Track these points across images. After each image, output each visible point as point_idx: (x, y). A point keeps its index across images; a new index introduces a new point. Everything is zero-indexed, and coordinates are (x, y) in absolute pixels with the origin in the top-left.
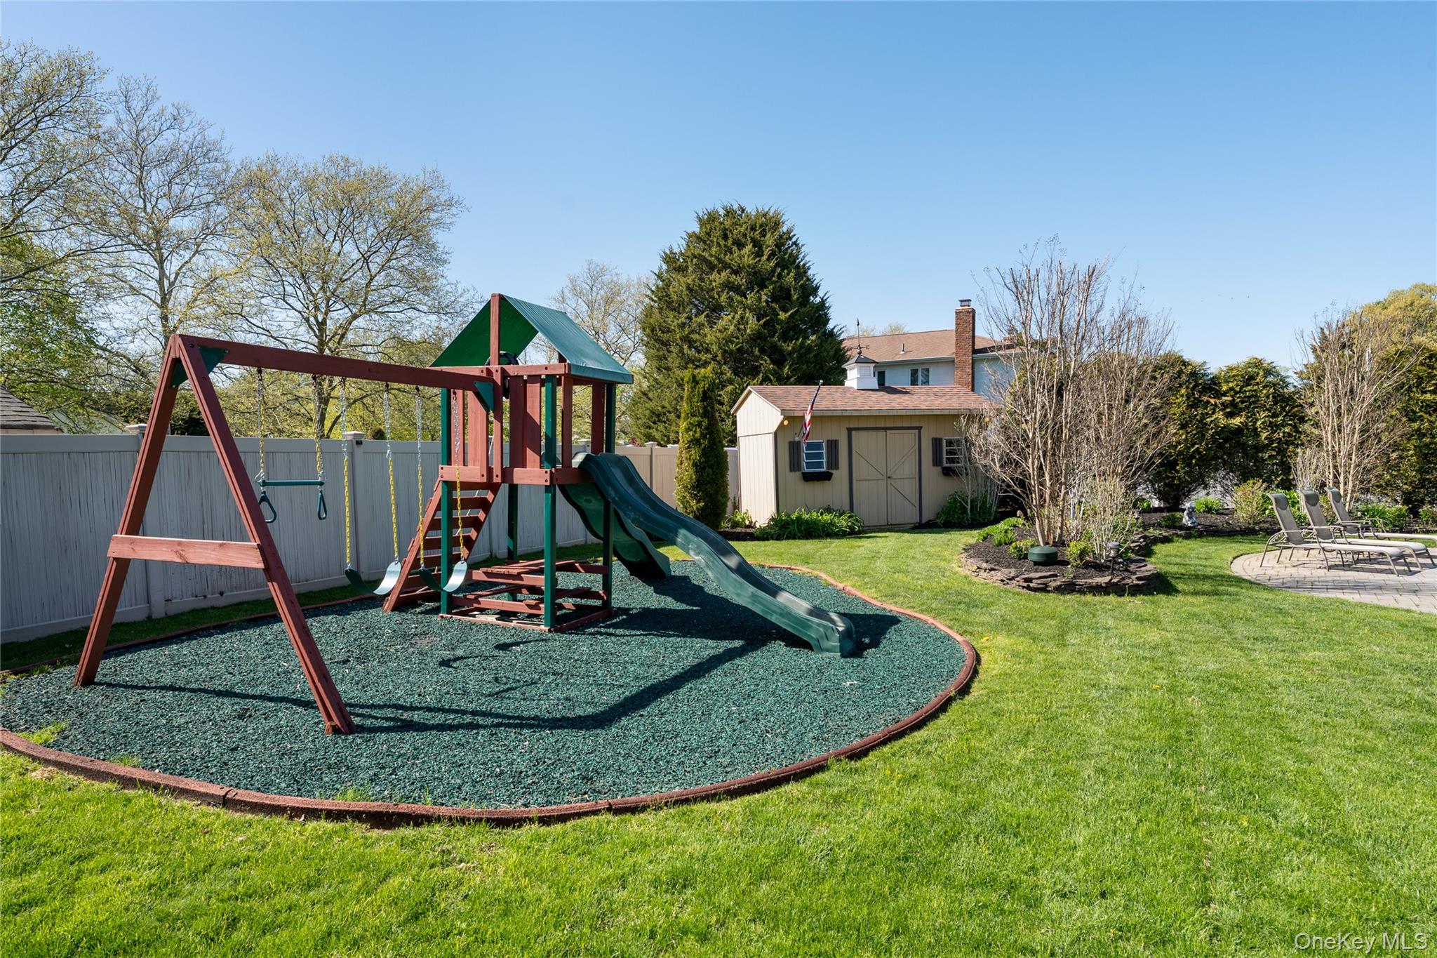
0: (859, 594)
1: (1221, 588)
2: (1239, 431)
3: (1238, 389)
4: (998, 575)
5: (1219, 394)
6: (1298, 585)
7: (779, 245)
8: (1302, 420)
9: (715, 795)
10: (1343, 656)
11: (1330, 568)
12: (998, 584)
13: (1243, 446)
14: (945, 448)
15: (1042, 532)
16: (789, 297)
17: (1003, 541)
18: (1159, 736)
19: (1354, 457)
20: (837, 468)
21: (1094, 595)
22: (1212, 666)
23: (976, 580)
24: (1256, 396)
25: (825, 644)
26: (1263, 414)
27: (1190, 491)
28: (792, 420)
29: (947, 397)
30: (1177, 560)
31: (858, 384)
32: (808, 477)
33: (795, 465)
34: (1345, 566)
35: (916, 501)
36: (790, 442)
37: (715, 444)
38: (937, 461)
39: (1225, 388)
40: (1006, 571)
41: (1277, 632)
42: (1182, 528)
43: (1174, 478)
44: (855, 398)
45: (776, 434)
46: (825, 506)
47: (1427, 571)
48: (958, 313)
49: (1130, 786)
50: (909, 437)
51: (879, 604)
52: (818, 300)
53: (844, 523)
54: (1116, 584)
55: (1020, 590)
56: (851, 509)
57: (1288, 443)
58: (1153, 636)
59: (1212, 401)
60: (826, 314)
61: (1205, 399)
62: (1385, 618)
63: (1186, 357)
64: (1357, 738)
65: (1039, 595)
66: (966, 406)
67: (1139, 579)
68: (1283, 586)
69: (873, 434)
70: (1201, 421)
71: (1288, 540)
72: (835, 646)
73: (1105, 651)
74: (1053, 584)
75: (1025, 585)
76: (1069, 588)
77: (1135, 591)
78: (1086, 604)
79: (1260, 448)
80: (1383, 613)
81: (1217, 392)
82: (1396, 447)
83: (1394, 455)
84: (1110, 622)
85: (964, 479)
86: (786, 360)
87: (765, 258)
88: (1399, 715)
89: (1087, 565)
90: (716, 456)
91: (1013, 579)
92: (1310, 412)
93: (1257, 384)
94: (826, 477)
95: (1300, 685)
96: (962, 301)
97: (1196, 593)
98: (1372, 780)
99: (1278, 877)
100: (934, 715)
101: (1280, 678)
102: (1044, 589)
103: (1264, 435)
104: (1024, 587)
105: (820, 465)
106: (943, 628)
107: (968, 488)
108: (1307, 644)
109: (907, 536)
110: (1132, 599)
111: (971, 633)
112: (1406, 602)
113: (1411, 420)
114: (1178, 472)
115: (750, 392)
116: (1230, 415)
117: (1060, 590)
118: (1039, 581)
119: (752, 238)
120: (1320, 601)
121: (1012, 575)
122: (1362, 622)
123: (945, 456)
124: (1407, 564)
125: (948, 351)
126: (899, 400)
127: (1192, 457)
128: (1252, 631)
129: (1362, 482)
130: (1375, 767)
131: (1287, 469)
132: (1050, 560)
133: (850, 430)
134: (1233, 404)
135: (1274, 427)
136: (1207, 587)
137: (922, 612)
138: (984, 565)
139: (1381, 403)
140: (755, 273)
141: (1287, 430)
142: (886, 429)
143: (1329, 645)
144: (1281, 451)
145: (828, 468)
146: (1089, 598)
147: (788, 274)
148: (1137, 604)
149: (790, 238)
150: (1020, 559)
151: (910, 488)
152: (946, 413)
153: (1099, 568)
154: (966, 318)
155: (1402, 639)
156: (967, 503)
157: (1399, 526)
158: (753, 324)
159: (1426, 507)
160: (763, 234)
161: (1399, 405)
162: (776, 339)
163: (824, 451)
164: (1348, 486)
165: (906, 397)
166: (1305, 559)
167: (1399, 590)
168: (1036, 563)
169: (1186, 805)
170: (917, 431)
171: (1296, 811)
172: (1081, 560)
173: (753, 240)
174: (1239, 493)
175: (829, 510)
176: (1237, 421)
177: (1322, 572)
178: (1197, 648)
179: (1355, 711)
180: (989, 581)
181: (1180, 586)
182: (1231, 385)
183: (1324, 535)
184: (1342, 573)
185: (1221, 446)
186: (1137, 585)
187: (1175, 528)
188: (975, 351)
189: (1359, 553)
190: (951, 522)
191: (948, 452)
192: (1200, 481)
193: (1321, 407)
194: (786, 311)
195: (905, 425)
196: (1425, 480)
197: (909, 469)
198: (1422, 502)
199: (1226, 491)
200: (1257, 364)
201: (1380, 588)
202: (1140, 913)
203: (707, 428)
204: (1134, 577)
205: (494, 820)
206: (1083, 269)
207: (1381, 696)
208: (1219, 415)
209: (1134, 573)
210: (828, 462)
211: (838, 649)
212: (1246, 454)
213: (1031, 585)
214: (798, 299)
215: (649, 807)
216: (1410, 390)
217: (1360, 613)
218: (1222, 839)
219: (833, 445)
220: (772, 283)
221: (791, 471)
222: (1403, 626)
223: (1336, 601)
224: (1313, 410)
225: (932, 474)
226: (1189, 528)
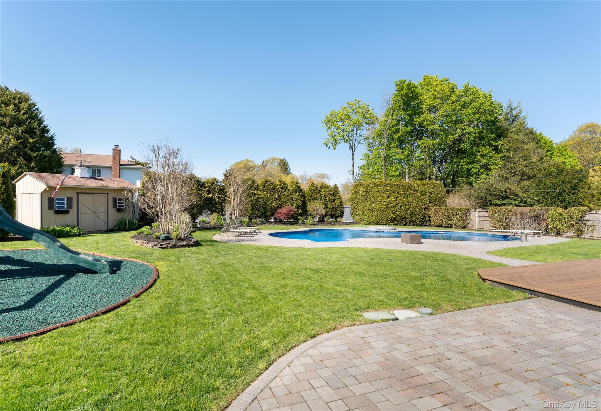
0: (101, 255)
1: (213, 243)
2: (210, 199)
3: (210, 186)
4: (151, 245)
5: (205, 188)
6: (230, 241)
7: (29, 108)
8: (226, 196)
9: (98, 315)
10: (245, 256)
11: (236, 236)
12: (151, 247)
13: (212, 203)
14: (118, 202)
15: (162, 230)
16: (35, 133)
17: (148, 233)
18: (214, 278)
19: (238, 207)
20: (71, 208)
21: (182, 248)
22: (219, 262)
23: (142, 247)
24: (215, 189)
25: (103, 271)
26: (217, 194)
27: (198, 216)
28: (51, 188)
29: (118, 183)
30: (199, 237)
31: (80, 175)
32: (57, 212)
33: (51, 207)
34: (239, 236)
35: (106, 221)
36: (49, 198)
37: (9, 197)
38: (114, 206)
39: (207, 186)
40: (153, 243)
41: (230, 252)
42: (197, 228)
43: (193, 212)
44: (80, 181)
45: (42, 194)
46: (66, 224)
47: (256, 236)
48: (114, 150)
49: (213, 288)
50: (104, 197)
51: (112, 257)
52: (50, 136)
53: (76, 231)
54: (187, 244)
55: (159, 249)
56: (78, 225)
57: (223, 202)
58: (202, 257)
59: (203, 189)
60: (53, 142)
61: (201, 188)
62: (250, 247)
63: (196, 176)
64: (252, 271)
65: (165, 249)
66: (126, 186)
67: (193, 242)
68: (227, 242)
69: (88, 195)
70: (200, 195)
71: (226, 230)
72: (107, 271)
73: (191, 262)
74: (170, 246)
75: (161, 247)
76: (174, 247)
77: (193, 246)
78: (181, 251)
79: (216, 204)
80: (250, 246)
81: (205, 187)
82: (247, 204)
83: (246, 206)
84: (190, 255)
85: (125, 213)
86: (32, 160)
87: (22, 113)
88: (258, 265)
89: (178, 239)
90: (10, 203)
91: (156, 245)
92: (228, 194)
93: (215, 185)
94: (67, 212)
95: (238, 263)
96: (115, 145)
97: (207, 245)
98: (257, 277)
99: (246, 295)
100: (153, 284)
101: (234, 262)
102: (167, 248)
103: (217, 200)
104: (160, 248)
105: (64, 207)
106: (140, 262)
107: (127, 216)
108: (237, 254)
109: (105, 235)
110: (193, 248)
111: (150, 262)
112: (253, 243)
113: (250, 197)
114: (194, 211)
115: (26, 175)
116: (208, 194)
117: (171, 247)
118: (165, 245)
119: (14, 103)
120: (236, 244)
121: (155, 244)
122: (246, 248)
123: (118, 205)
124: (252, 235)
125: (109, 163)
126: (100, 183)
127: (198, 206)
128: (225, 253)
129: (240, 213)
130: (257, 275)
131: (222, 210)
132: (167, 238)
133: (78, 194)
134: (209, 190)
135: (219, 198)
136: (210, 243)
137: (129, 258)
138: (145, 242)
139: (244, 192)
140: (15, 119)
141: (222, 199)
142: (94, 193)
143: (242, 254)
144: (221, 205)
145: (67, 209)
146: (180, 249)
147: (34, 122)
148: (194, 249)
149: (34, 106)
150: (157, 239)
151: (103, 216)
152: (119, 189)
153: (182, 240)
154: (117, 152)
155: (254, 251)
156: (126, 222)
157: (249, 225)
158: (13, 142)
159: (253, 220)
160: (21, 102)
161: (247, 193)
162: (27, 150)
163: (66, 201)
164: (237, 214)
165: (102, 182)
166: (229, 235)
167: (251, 241)
168: (163, 240)
169: (226, 289)
170: (106, 195)
171: (245, 285)
172: (177, 238)
173: (14, 104)
174: (211, 217)
175: (68, 226)
176: (210, 196)
177: (234, 238)
178: (214, 258)
179: (251, 266)
180: (148, 247)
181: (203, 244)
182: (208, 185)
183: (234, 228)
184: (239, 238)
185: (206, 203)
186: (193, 244)
187: (196, 228)
188: (120, 165)
189: (242, 232)
190: (120, 229)
191: (119, 203)
192: (200, 213)
193: (230, 192)
194: (33, 138)
195: (102, 192)
196: (253, 213)
197: (103, 208)
198: (252, 219)
199: (207, 217)
200: (215, 179)
201: (247, 241)
202: (224, 307)
203: (4, 190)
204: (192, 242)
205: (14, 340)
206: (175, 149)
207: (254, 262)
208: (205, 194)
209: (192, 241)
210: (67, 206)
211: (108, 272)
212: (212, 206)
213: (162, 247)
214: (40, 134)
215: (76, 322)
216: (249, 189)
217: (246, 246)
218: (235, 292)
219: (70, 200)
220: (25, 125)
221: (49, 209)
222: (254, 248)
223: (240, 244)
224: (229, 193)
225: (112, 211)
226: (199, 228)
